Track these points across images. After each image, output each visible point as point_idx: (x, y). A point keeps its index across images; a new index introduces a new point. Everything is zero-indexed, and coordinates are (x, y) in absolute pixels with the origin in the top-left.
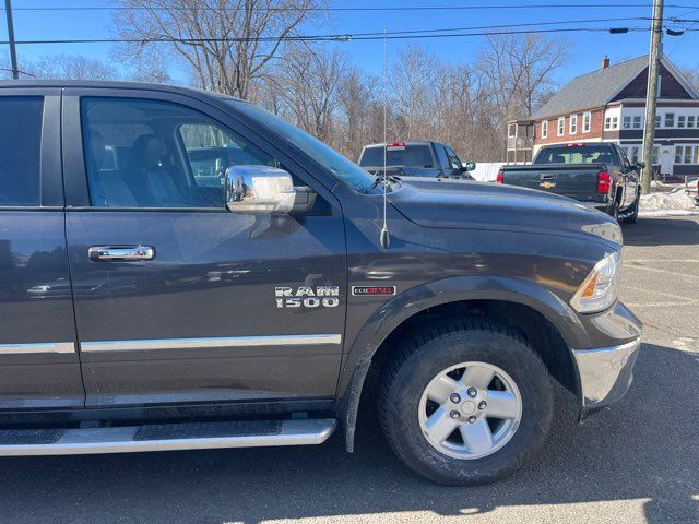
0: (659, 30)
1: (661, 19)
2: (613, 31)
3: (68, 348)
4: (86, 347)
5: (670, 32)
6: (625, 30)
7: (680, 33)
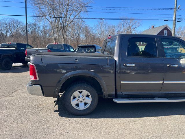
0: (175, 21)
1: (175, 18)
2: (165, 20)
3: (161, 82)
4: (165, 82)
5: (178, 21)
6: (167, 20)
7: (180, 22)
